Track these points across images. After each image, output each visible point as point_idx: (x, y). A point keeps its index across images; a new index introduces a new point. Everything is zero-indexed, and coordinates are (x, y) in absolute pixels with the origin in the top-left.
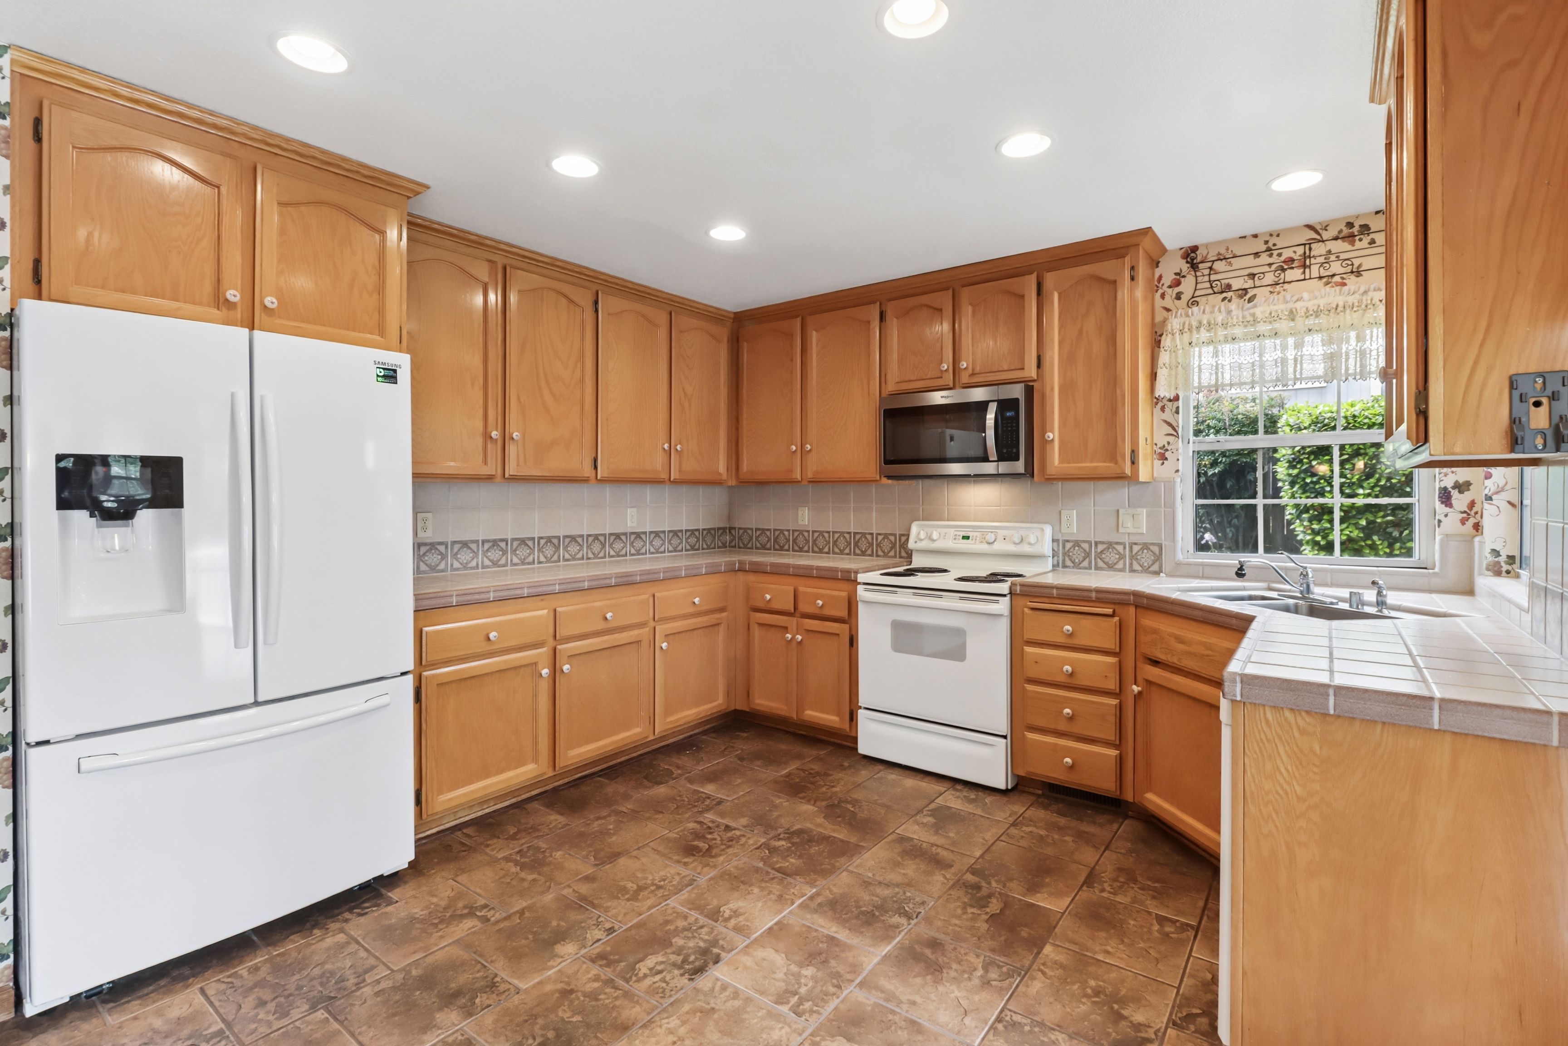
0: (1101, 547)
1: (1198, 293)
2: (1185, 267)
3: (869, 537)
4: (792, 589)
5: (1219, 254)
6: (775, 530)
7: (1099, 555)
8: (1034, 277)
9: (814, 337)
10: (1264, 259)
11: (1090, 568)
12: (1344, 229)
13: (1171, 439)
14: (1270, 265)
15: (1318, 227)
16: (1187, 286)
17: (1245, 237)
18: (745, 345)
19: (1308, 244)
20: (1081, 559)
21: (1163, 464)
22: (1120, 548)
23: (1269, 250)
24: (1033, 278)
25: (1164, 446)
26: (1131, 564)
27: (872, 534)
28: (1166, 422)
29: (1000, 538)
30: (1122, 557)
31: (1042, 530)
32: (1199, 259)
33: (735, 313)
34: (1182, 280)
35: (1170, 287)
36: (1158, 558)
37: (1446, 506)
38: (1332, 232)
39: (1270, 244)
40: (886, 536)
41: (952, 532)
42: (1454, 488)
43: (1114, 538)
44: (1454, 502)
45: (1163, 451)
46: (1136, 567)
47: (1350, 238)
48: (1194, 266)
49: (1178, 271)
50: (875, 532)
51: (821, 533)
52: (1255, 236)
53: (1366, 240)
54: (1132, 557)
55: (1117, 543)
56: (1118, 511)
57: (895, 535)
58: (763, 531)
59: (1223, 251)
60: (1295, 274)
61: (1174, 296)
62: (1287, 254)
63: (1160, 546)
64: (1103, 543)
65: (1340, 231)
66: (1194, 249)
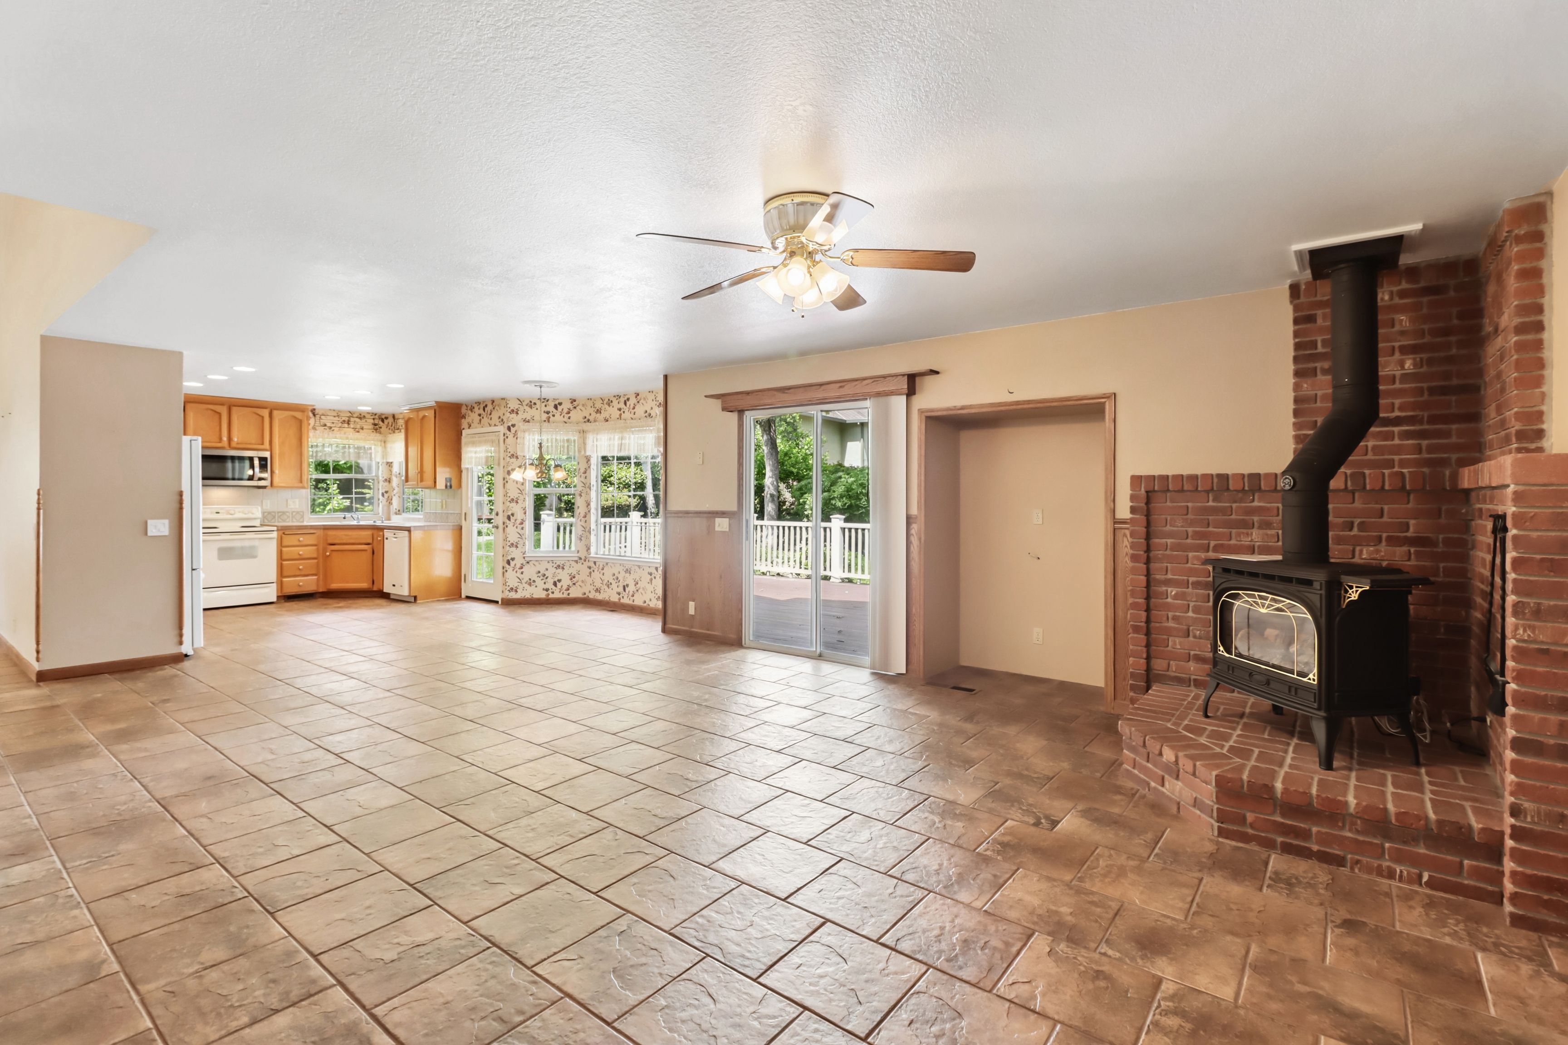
0: (279, 514)
1: (316, 425)
2: (311, 415)
7: (279, 517)
8: (268, 410)
10: (337, 418)
14: (338, 421)
16: (312, 422)
17: (330, 410)
19: (349, 417)
20: (272, 518)
22: (288, 513)
23: (337, 416)
26: (292, 519)
29: (237, 511)
30: (288, 517)
31: (257, 508)
32: (316, 412)
36: (303, 517)
39: (338, 414)
42: (385, 492)
43: (285, 510)
46: (295, 520)
47: (360, 418)
48: (314, 415)
52: (333, 411)
54: (293, 517)
56: (287, 500)
59: (323, 412)
60: (345, 426)
61: (307, 425)
62: (344, 419)
63: (303, 512)
64: (281, 512)
65: (358, 416)
66: (314, 410)
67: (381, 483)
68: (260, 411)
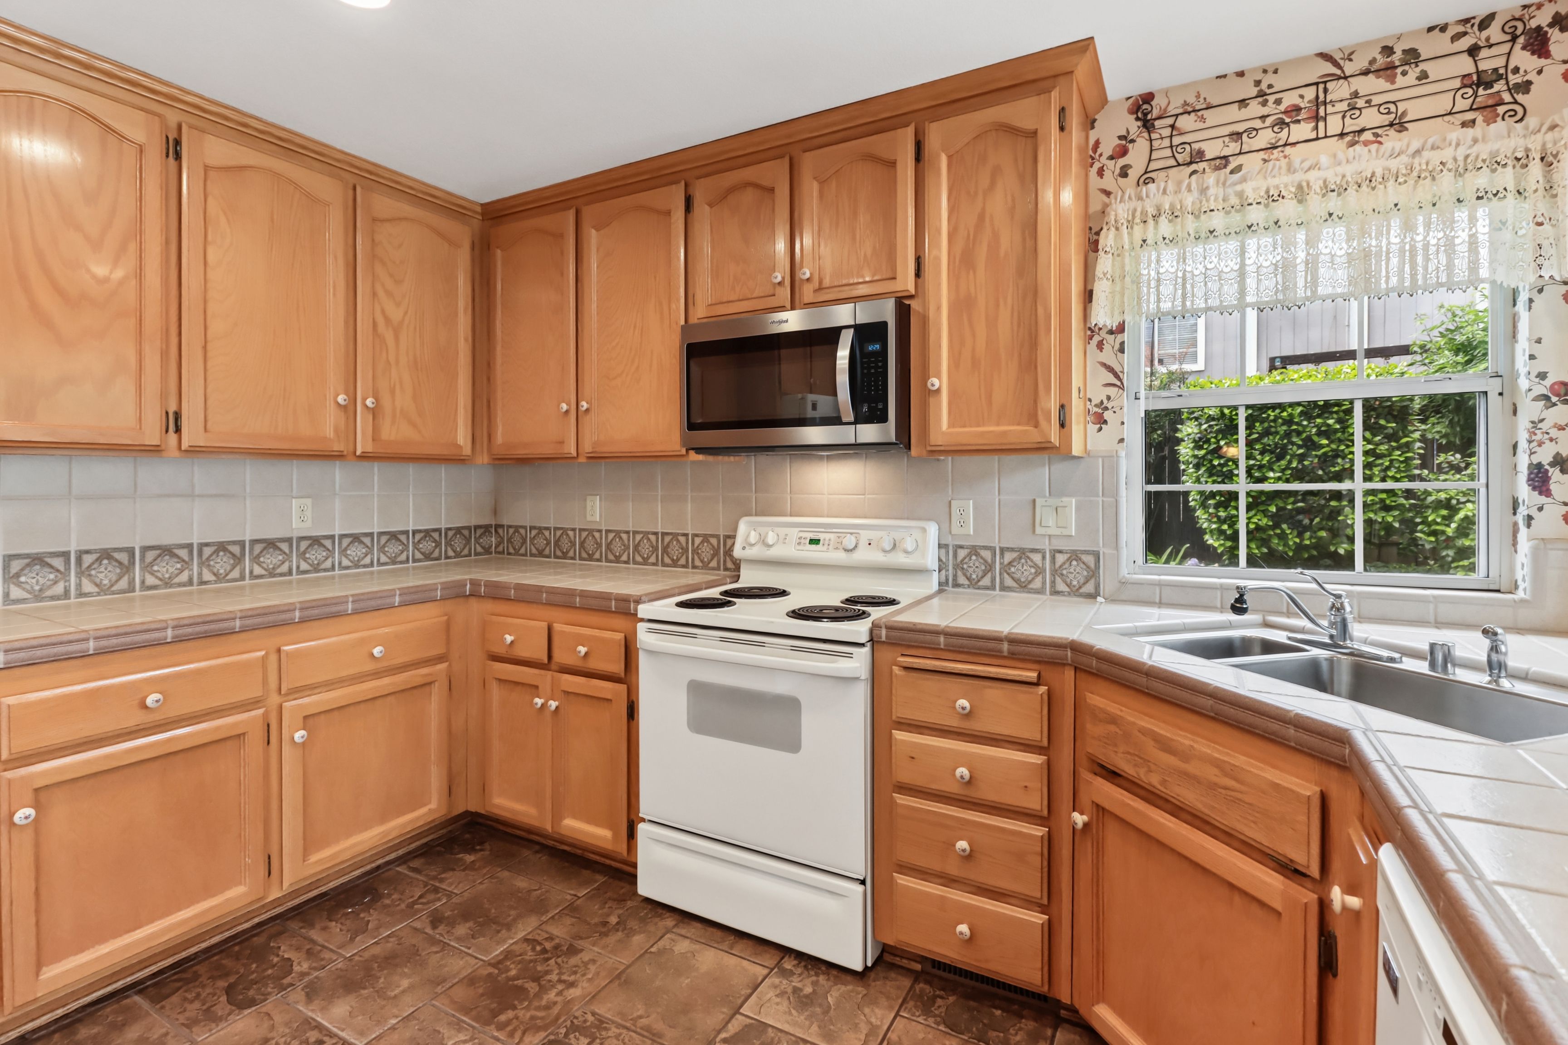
0: (1008, 557)
1: (1153, 166)
2: (1133, 126)
3: (682, 539)
4: (544, 625)
5: (1186, 104)
6: (556, 529)
7: (1006, 568)
8: (910, 131)
9: (593, 237)
10: (1255, 109)
11: (993, 588)
12: (1379, 57)
13: (1112, 391)
14: (1263, 118)
15: (1337, 56)
16: (1137, 156)
17: (1225, 76)
18: (499, 252)
19: (1322, 83)
20: (980, 574)
21: (1100, 429)
22: (1037, 558)
23: (1261, 94)
24: (907, 135)
25: (1102, 402)
26: (1053, 582)
27: (686, 535)
28: (1104, 365)
29: (863, 543)
30: (1040, 571)
31: (924, 530)
32: (1155, 113)
33: (482, 205)
34: (1130, 146)
35: (1111, 158)
36: (1093, 573)
37: (1540, 493)
38: (1360, 63)
39: (1264, 86)
40: (706, 538)
41: (794, 533)
42: (1553, 464)
43: (1028, 543)
44: (1553, 487)
45: (1100, 411)
46: (1061, 586)
47: (1388, 71)
48: (1147, 125)
49: (1124, 133)
50: (690, 532)
51: (618, 533)
52: (1241, 74)
53: (1413, 73)
54: (1055, 572)
55: (1034, 551)
56: (1034, 501)
57: (717, 537)
58: (540, 530)
59: (1191, 99)
60: (1302, 130)
61: (1118, 171)
62: (1289, 99)
63: (1097, 555)
64: (1012, 550)
65: (1373, 61)
66: (1148, 98)
67: (1530, 410)
68: (878, 144)
